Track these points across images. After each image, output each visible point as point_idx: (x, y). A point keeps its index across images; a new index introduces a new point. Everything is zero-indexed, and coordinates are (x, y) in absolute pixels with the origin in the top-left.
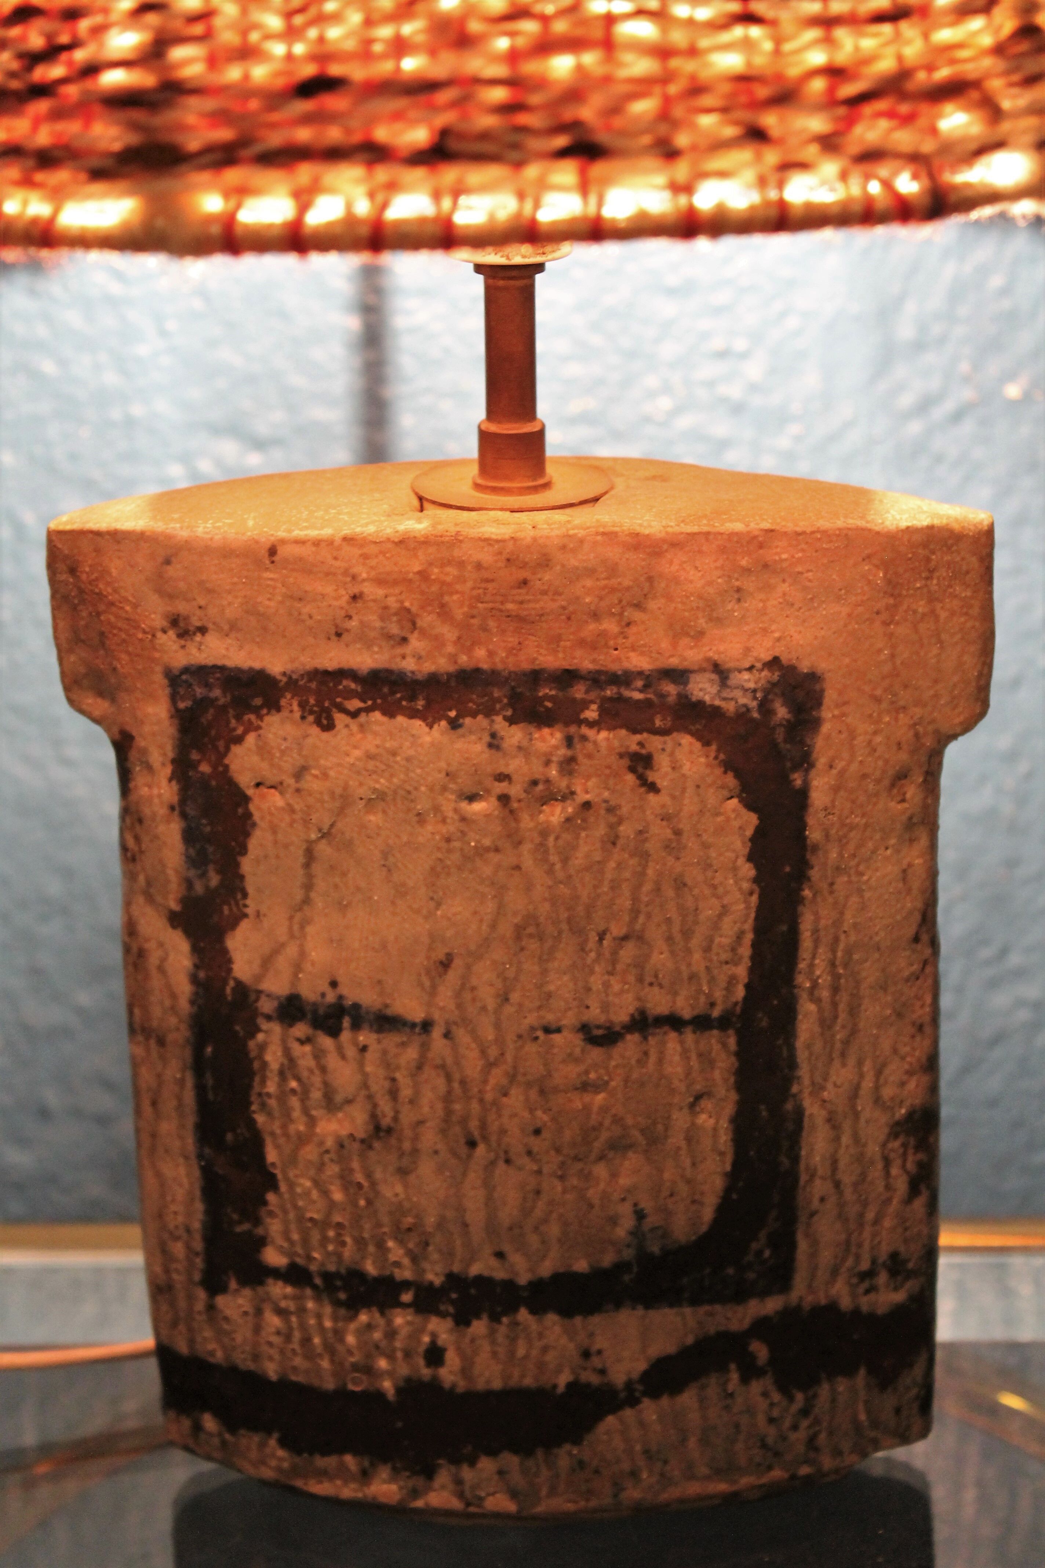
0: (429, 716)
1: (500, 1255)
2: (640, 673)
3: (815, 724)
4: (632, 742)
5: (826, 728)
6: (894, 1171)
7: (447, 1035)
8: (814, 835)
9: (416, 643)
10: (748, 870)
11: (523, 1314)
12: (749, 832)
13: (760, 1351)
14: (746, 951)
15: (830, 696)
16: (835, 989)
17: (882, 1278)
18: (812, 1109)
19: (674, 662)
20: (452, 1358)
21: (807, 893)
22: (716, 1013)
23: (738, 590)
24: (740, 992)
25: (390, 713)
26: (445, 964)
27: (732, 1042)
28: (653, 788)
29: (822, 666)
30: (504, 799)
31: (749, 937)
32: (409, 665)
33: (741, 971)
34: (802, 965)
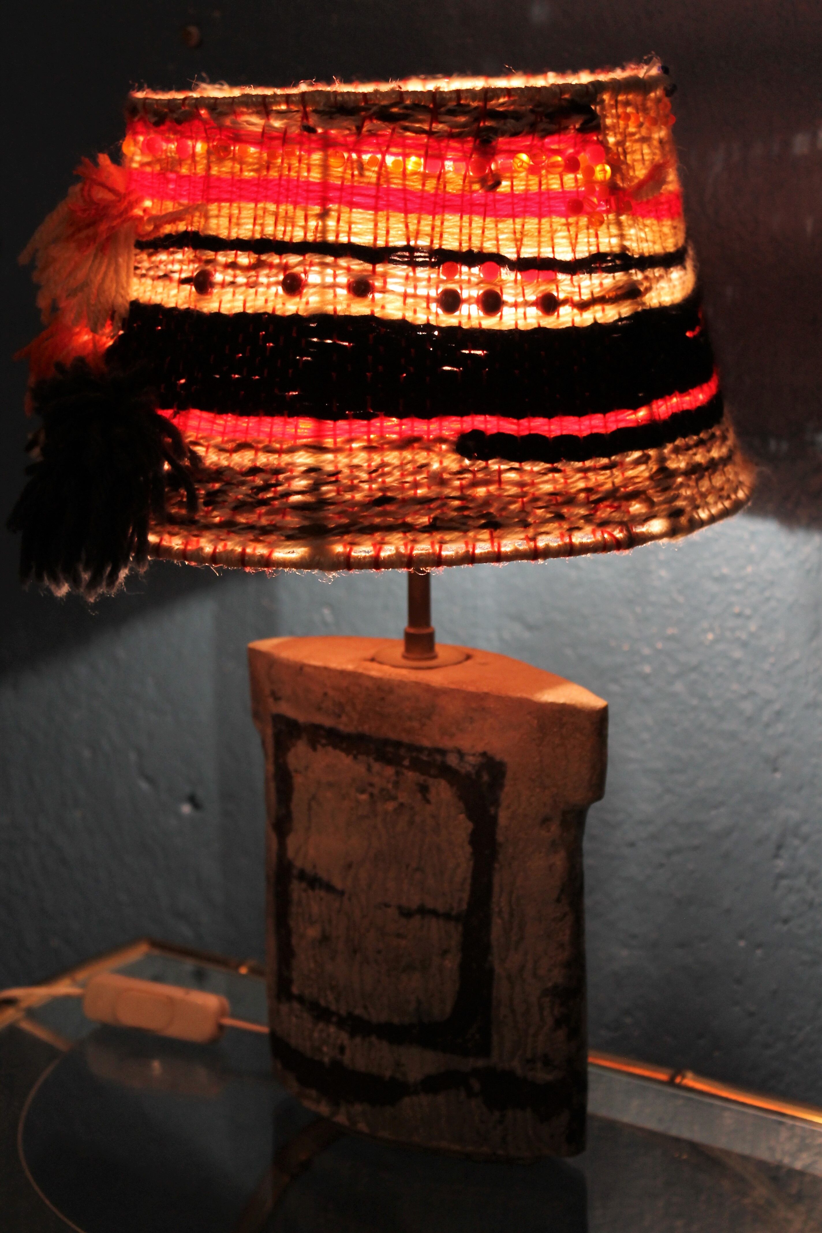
0: (347, 751)
1: (365, 1007)
2: (426, 748)
3: (501, 786)
4: (422, 778)
5: (507, 789)
6: (546, 1013)
7: (350, 899)
8: (500, 838)
9: (344, 719)
10: (468, 849)
11: (374, 1039)
12: (469, 831)
13: (476, 1086)
14: (467, 887)
15: (509, 775)
16: (512, 915)
17: (539, 1065)
18: (498, 970)
19: (441, 746)
20: (348, 1052)
21: (496, 865)
22: (454, 913)
23: (471, 718)
24: (464, 906)
25: (335, 747)
26: (350, 866)
27: (460, 928)
28: (428, 802)
29: (506, 759)
30: (372, 795)
31: (469, 881)
32: (341, 727)
33: (466, 896)
34: (494, 900)
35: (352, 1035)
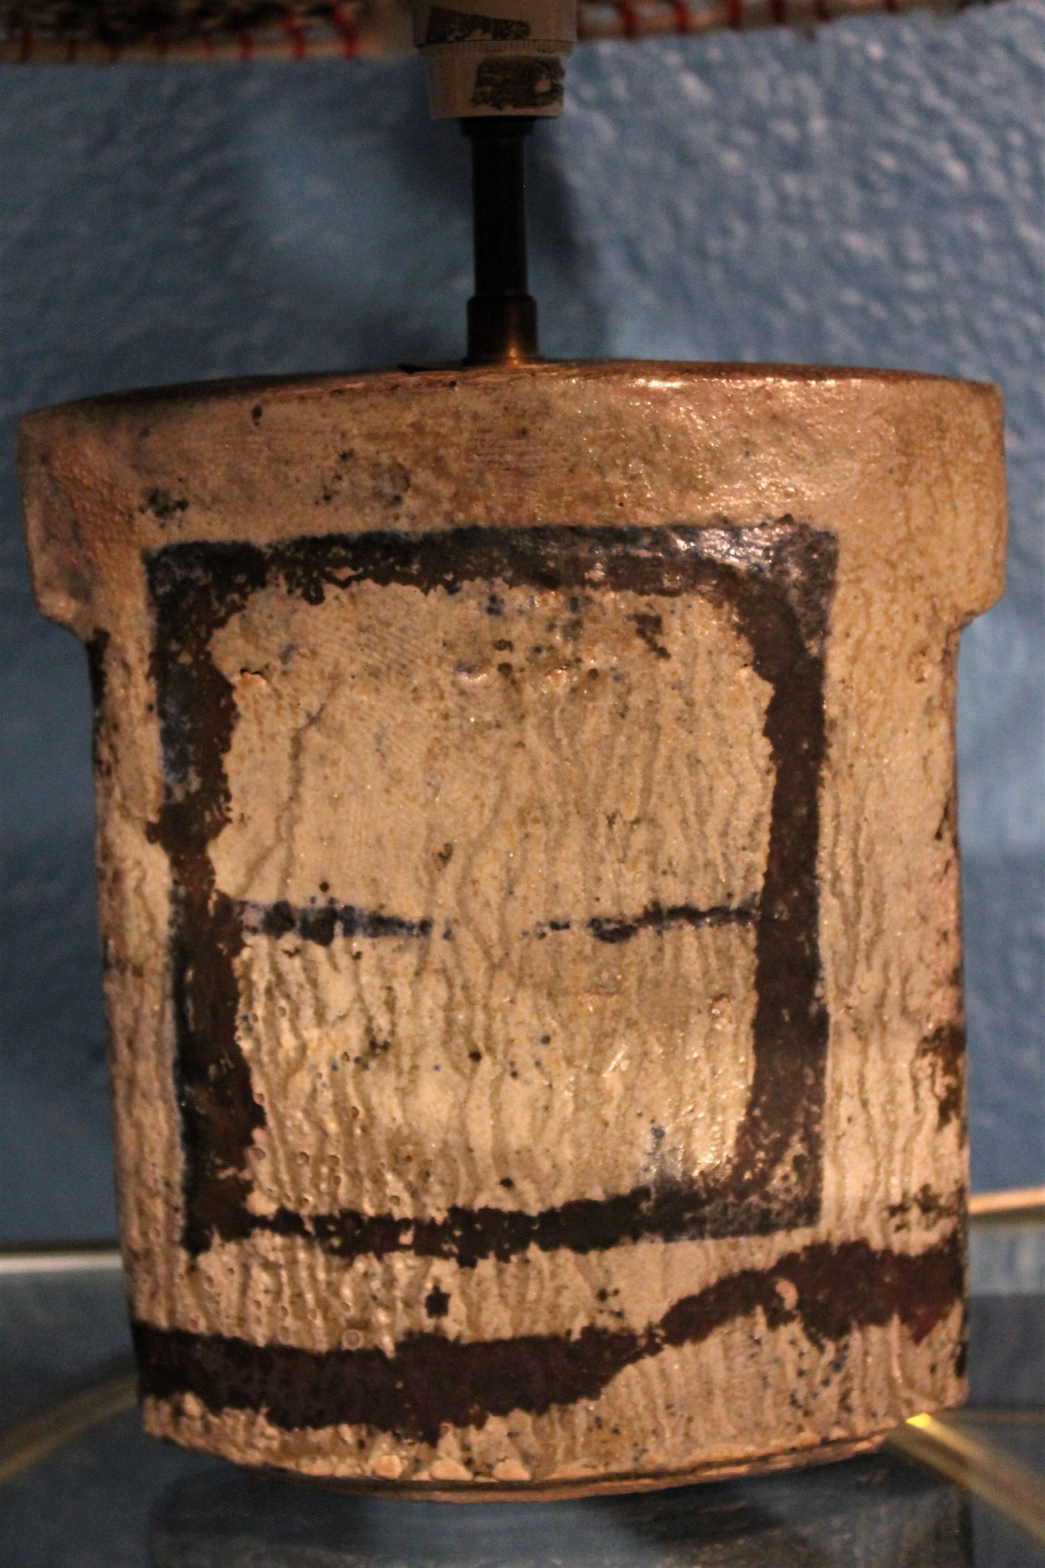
0: (426, 582)
1: (507, 1183)
2: (648, 530)
3: (829, 587)
4: (642, 603)
5: (841, 593)
6: (924, 1092)
7: (447, 935)
8: (831, 709)
9: (411, 503)
10: (764, 746)
11: (534, 1251)
12: (765, 704)
13: (789, 1293)
14: (764, 837)
15: (845, 560)
16: (858, 884)
17: (914, 1214)
18: (836, 1014)
19: (682, 517)
20: (457, 1306)
21: (825, 773)
22: (735, 904)
23: (747, 442)
24: (759, 883)
25: (383, 579)
26: (445, 856)
27: (752, 938)
28: (663, 653)
29: (837, 525)
30: (505, 669)
31: (768, 820)
32: (403, 526)
33: (760, 858)
34: (823, 854)
35: (467, 1261)
